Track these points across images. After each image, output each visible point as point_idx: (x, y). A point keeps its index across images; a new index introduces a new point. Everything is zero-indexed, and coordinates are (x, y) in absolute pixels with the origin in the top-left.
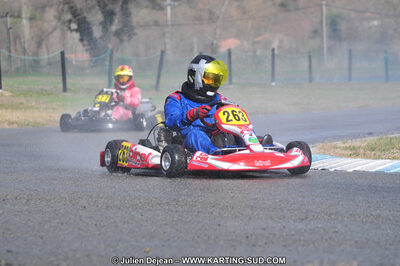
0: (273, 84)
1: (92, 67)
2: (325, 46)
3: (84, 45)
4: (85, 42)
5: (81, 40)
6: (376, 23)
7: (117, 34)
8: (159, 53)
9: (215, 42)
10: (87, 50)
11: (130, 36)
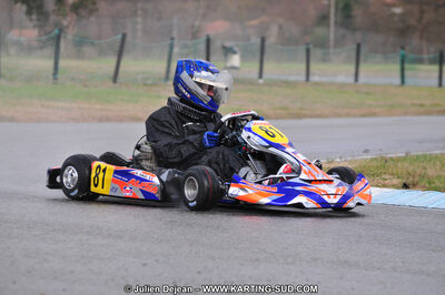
0: (261, 81)
1: (41, 48)
2: (332, 36)
3: (31, 20)
4: (34, 17)
5: (29, 13)
6: (398, 10)
7: (75, 8)
8: (120, 36)
9: (197, 24)
10: (35, 26)
11: (91, 12)
